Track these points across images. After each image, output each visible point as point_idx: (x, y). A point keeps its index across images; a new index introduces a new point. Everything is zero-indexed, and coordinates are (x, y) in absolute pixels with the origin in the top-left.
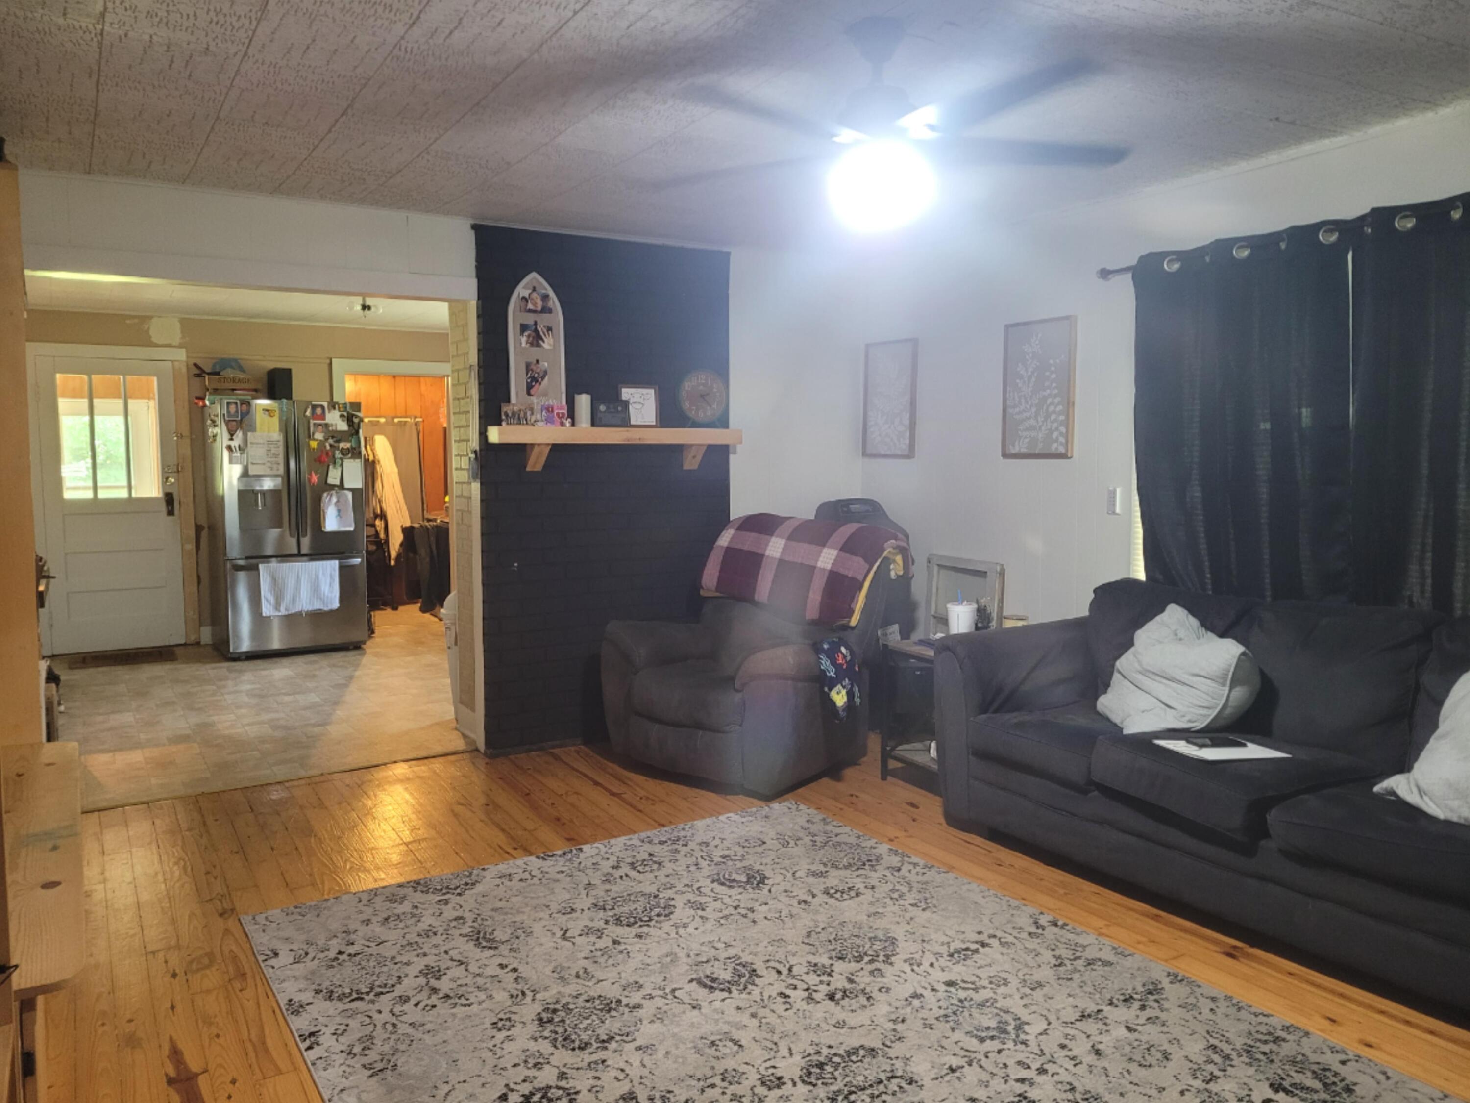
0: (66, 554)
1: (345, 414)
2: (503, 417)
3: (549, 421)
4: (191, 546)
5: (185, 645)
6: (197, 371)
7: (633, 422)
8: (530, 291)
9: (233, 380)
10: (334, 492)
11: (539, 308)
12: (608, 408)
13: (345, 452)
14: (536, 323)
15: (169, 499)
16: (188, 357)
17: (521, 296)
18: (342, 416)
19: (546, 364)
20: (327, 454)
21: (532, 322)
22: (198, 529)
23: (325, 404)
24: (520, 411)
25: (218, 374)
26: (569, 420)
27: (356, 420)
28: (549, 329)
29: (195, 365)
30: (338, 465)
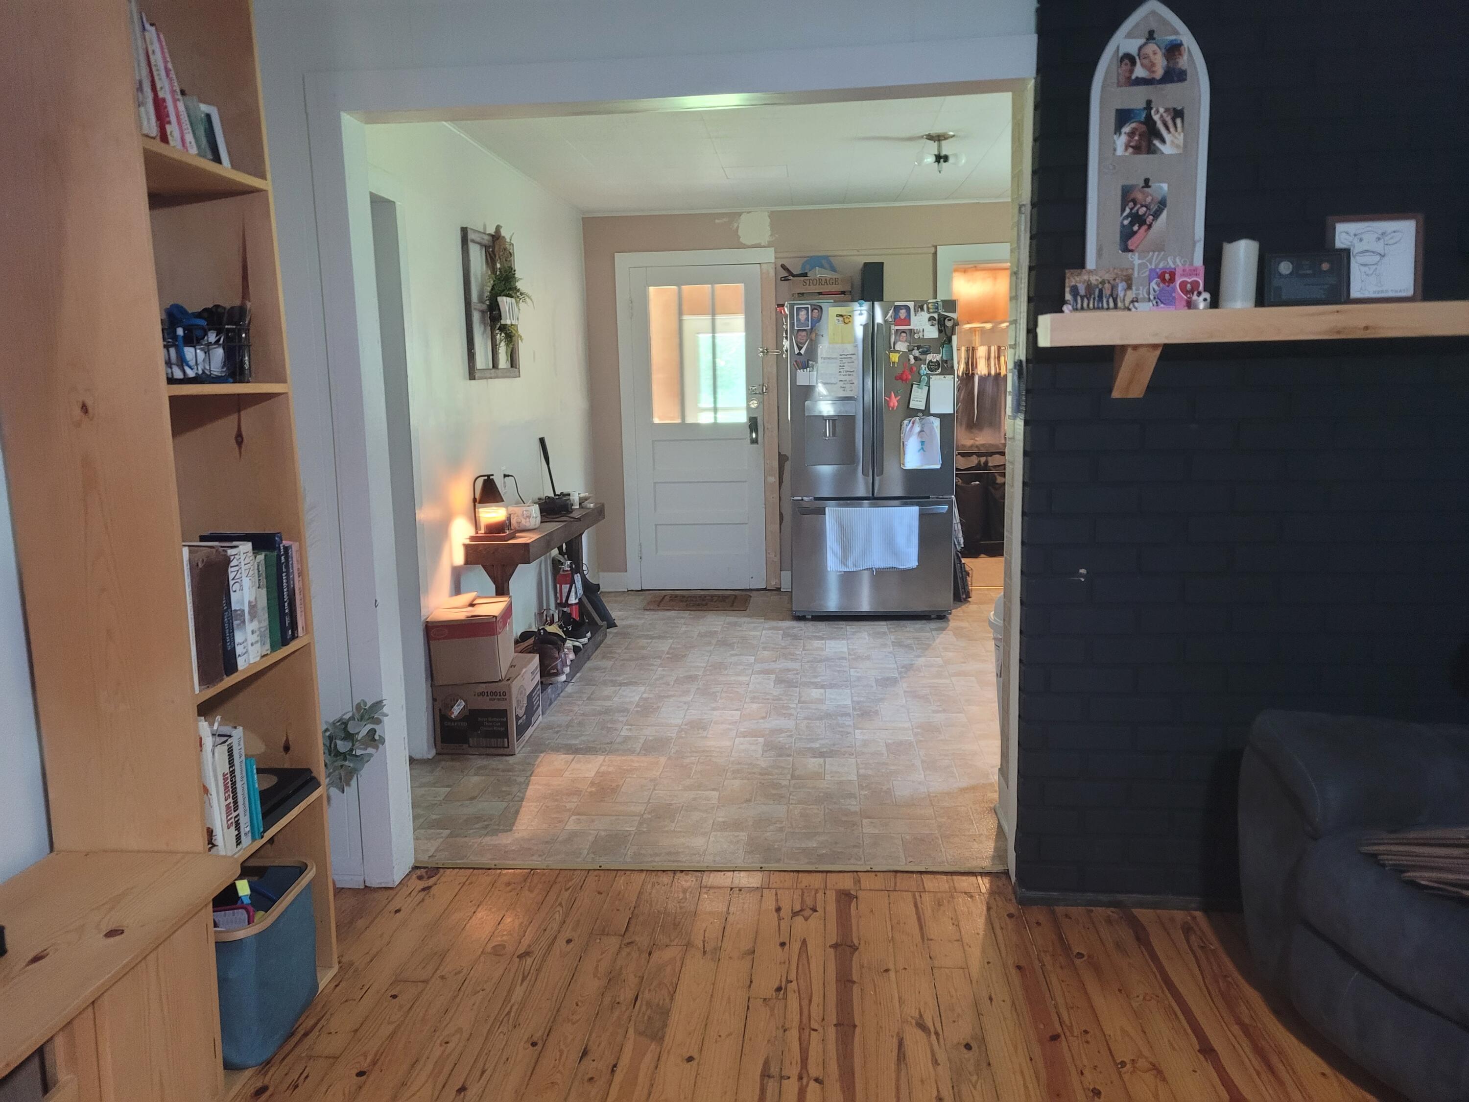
0: (655, 483)
1: (936, 316)
2: (1068, 297)
3: (1161, 300)
4: (774, 479)
5: (765, 589)
6: (785, 274)
7: (1355, 293)
8: (1142, 41)
9: (820, 281)
10: (917, 418)
11: (1159, 73)
12: (1296, 268)
13: (933, 367)
14: (1149, 105)
15: (753, 424)
16: (776, 258)
17: (1121, 54)
18: (931, 319)
19: (1165, 186)
20: (911, 369)
21: (1140, 104)
22: (782, 459)
23: (911, 305)
24: (1103, 282)
25: (805, 275)
26: (1207, 295)
27: (949, 324)
28: (1178, 114)
29: (783, 266)
30: (924, 383)
